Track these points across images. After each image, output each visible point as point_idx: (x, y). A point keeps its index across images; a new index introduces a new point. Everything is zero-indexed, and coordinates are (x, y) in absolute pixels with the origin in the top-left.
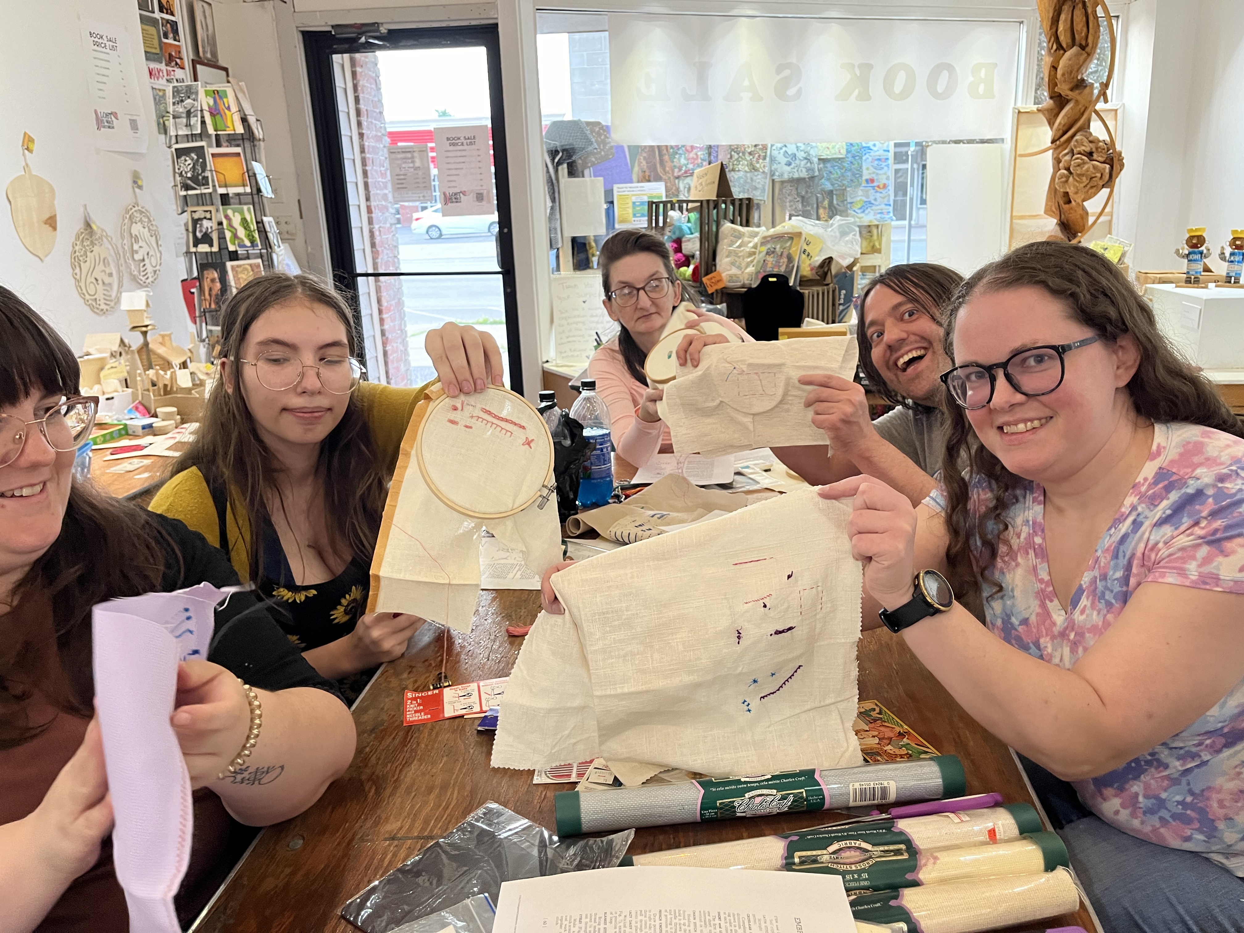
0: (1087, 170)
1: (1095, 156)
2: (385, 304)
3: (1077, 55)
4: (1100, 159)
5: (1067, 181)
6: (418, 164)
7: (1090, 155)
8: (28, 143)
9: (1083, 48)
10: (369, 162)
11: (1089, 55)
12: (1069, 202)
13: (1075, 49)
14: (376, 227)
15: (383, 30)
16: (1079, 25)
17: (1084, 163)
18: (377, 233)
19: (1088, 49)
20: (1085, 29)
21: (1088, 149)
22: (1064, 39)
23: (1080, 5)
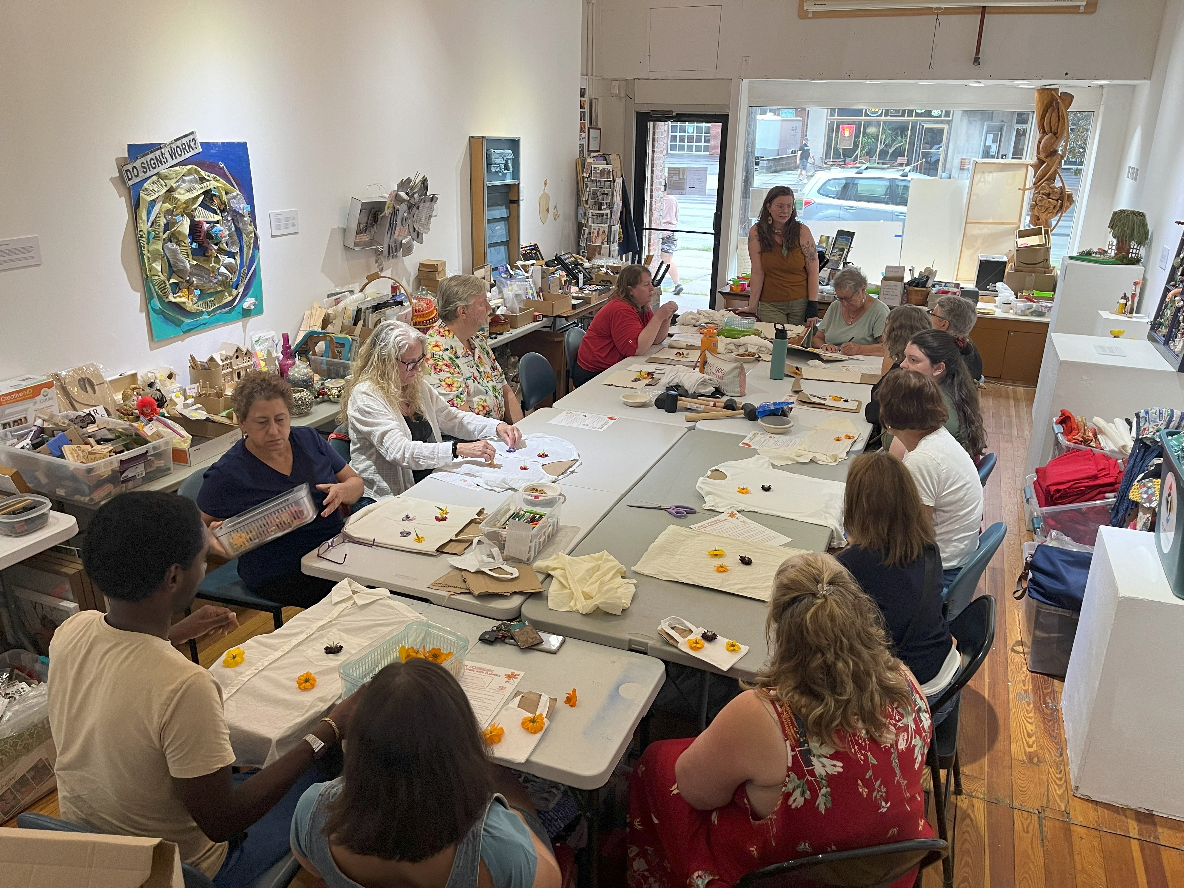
0: (1045, 203)
1: (1051, 196)
2: (652, 241)
3: (1051, 138)
4: (1054, 198)
5: (1034, 208)
6: (681, 177)
7: (1048, 195)
8: (546, 184)
9: (1055, 134)
10: (655, 166)
11: (1057, 138)
12: (1039, 219)
13: (1050, 135)
14: (654, 200)
15: (674, 114)
16: (1054, 122)
17: (1043, 199)
18: (654, 203)
19: (1057, 135)
20: (1057, 124)
21: (1047, 192)
22: (1047, 129)
23: (1056, 110)
